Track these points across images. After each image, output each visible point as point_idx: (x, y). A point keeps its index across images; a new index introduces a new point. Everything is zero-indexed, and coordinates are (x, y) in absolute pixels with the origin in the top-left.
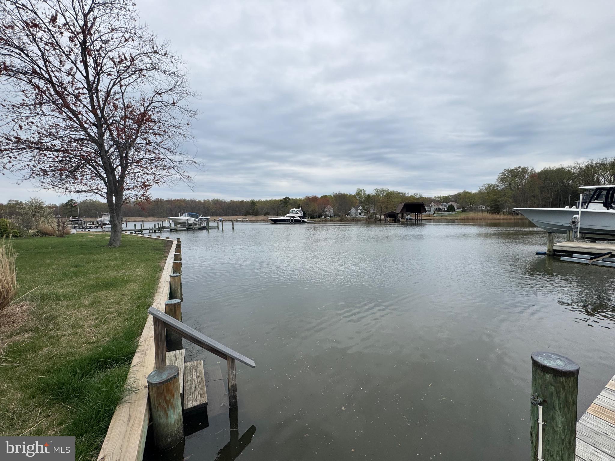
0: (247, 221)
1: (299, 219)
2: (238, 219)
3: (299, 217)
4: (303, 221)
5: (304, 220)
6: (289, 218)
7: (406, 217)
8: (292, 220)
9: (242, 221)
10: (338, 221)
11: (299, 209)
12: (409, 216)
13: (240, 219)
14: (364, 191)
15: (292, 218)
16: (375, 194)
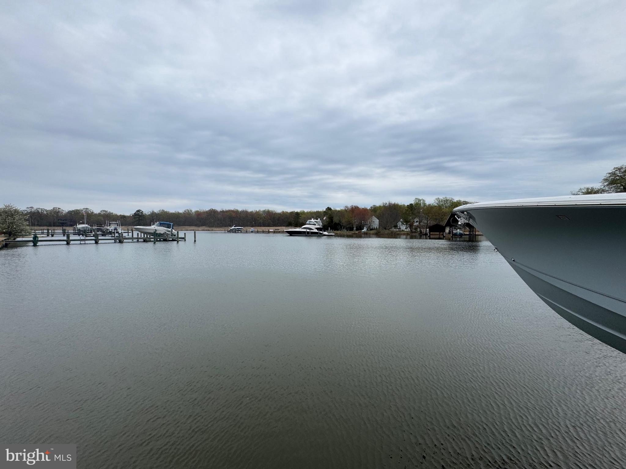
0: (279, 232)
1: (316, 231)
2: (270, 230)
3: (317, 228)
4: (320, 234)
5: (321, 232)
6: (305, 230)
7: (454, 232)
8: (308, 233)
9: (274, 232)
10: (373, 234)
11: (317, 219)
12: (458, 230)
13: (272, 230)
14: (424, 201)
15: (308, 230)
16: (436, 205)
